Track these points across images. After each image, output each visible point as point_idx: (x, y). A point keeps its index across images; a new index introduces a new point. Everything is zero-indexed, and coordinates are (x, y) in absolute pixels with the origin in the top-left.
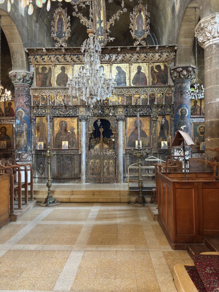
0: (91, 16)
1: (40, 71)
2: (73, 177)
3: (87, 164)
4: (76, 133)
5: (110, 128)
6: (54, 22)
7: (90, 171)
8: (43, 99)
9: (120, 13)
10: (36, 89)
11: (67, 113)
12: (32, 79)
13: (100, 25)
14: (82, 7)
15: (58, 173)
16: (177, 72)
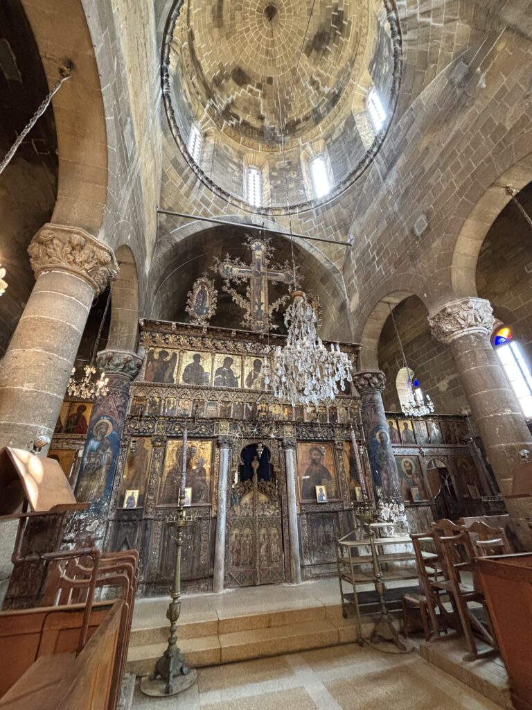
1: (156, 356)
2: (195, 576)
4: (208, 472)
5: (271, 461)
7: (233, 558)
8: (153, 404)
10: (141, 385)
11: (195, 431)
12: (139, 367)
14: (236, 282)
16: (365, 379)
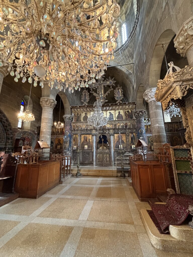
0: (98, 92)
1: (76, 115)
2: (89, 163)
3: (96, 157)
4: (91, 142)
5: (107, 139)
6: (83, 95)
7: (98, 160)
8: (77, 127)
9: (110, 90)
10: (74, 123)
11: (87, 133)
12: (73, 118)
13: (102, 96)
14: (94, 89)
15: (82, 161)
16: (137, 113)
